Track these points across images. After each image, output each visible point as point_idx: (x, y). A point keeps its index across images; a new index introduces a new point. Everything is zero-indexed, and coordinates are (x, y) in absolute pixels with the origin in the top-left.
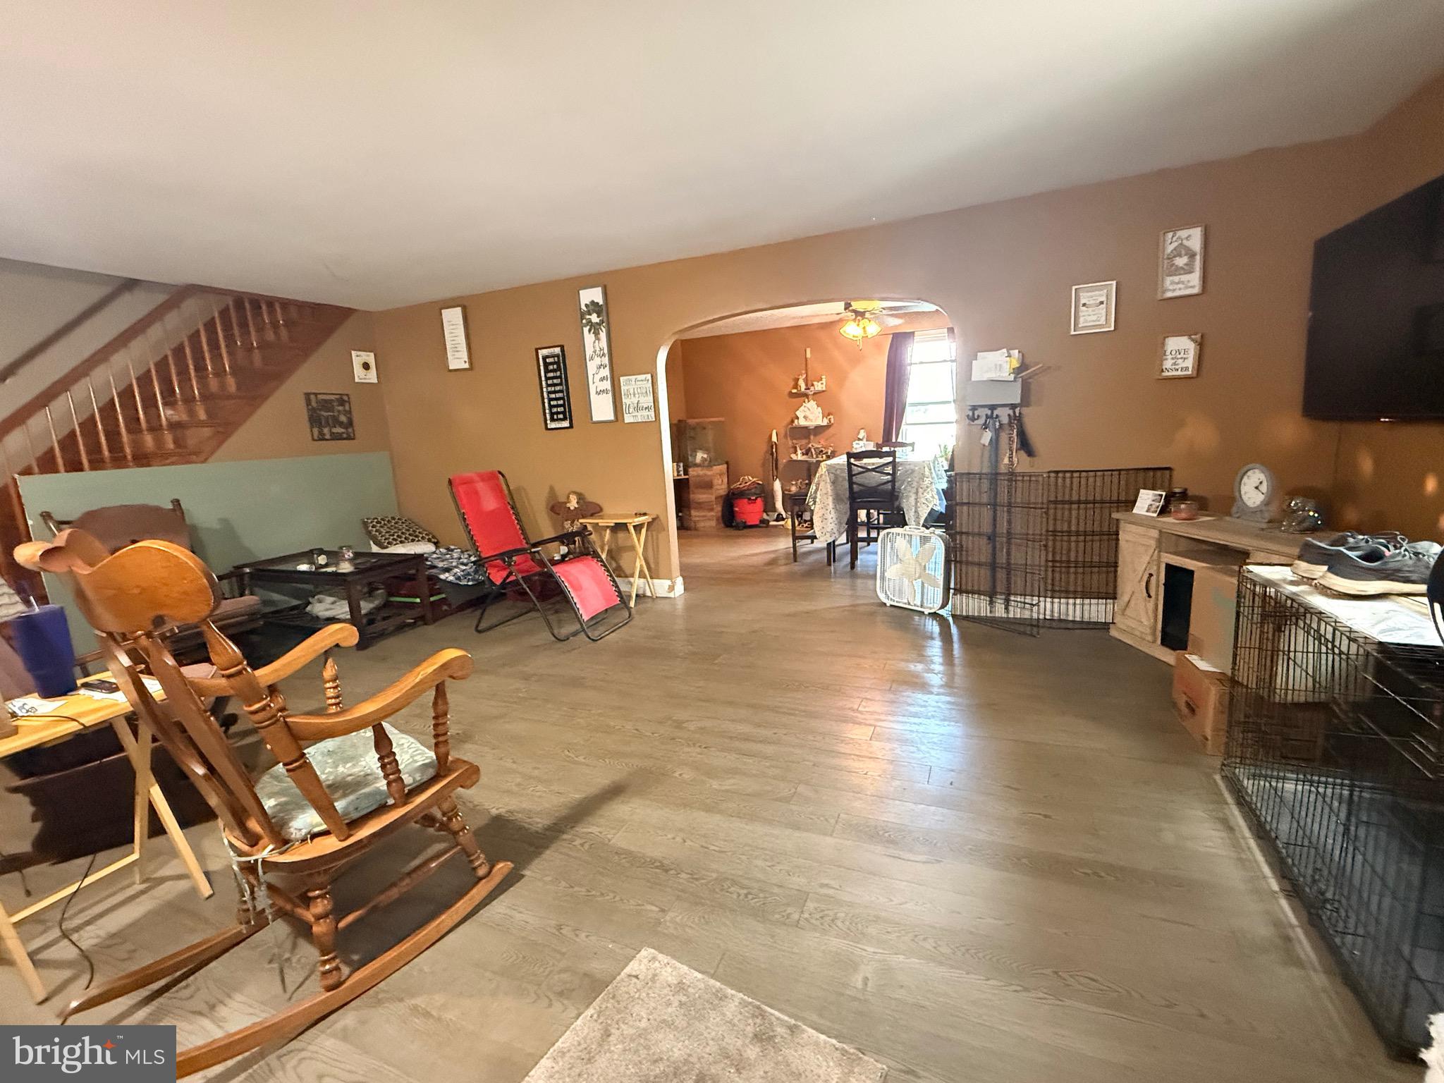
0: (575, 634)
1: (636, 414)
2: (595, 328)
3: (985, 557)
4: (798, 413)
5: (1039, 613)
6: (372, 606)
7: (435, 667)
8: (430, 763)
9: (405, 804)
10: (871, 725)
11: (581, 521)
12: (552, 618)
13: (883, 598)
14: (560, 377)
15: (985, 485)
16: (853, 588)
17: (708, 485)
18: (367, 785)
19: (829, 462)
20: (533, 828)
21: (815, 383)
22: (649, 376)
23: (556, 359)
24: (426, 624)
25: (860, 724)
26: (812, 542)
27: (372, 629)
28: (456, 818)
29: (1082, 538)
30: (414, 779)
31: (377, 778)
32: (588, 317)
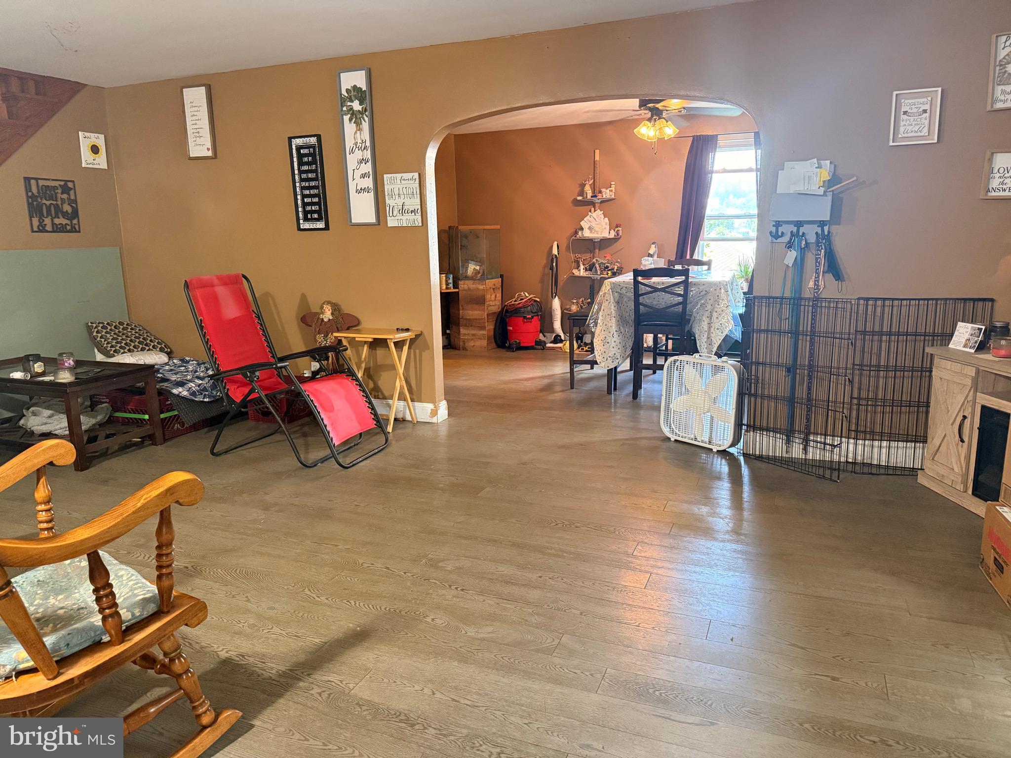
0: (324, 460)
1: (402, 217)
2: (356, 117)
3: (783, 390)
4: (582, 223)
5: (840, 456)
6: (93, 421)
7: (161, 490)
8: (151, 597)
9: (122, 641)
10: (647, 572)
11: (336, 334)
12: (299, 442)
13: (666, 431)
14: (315, 171)
15: (786, 312)
16: (635, 419)
17: (480, 301)
18: (80, 620)
19: (613, 280)
20: (267, 675)
21: (603, 190)
22: (416, 175)
23: (312, 150)
24: (156, 444)
25: (634, 569)
26: (592, 368)
27: (92, 447)
28: (179, 659)
29: (892, 374)
30: (133, 615)
31: (91, 613)
32: (349, 104)
